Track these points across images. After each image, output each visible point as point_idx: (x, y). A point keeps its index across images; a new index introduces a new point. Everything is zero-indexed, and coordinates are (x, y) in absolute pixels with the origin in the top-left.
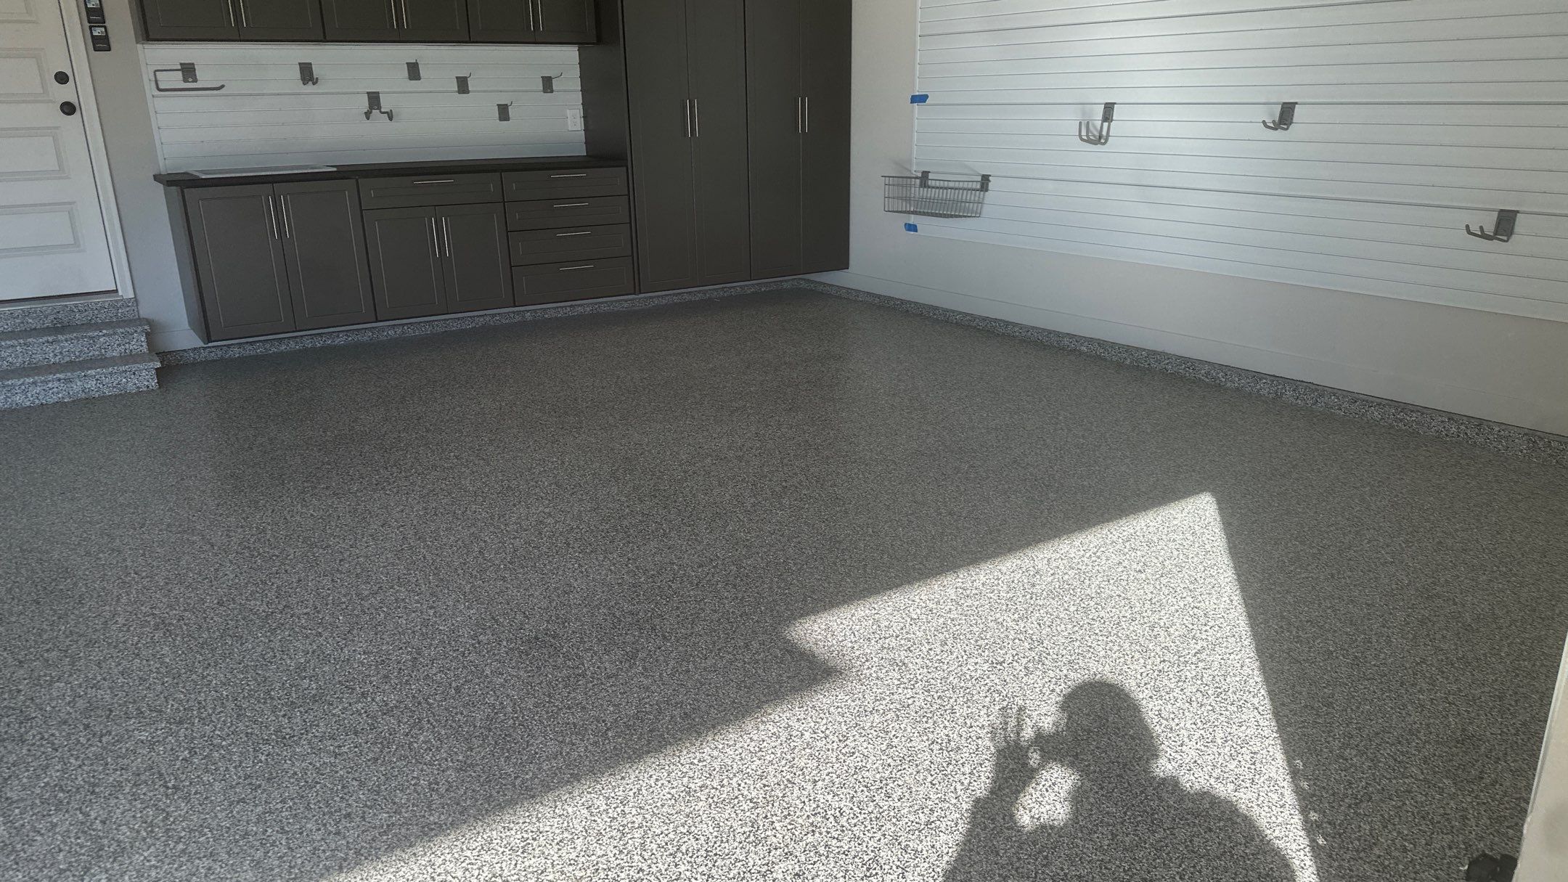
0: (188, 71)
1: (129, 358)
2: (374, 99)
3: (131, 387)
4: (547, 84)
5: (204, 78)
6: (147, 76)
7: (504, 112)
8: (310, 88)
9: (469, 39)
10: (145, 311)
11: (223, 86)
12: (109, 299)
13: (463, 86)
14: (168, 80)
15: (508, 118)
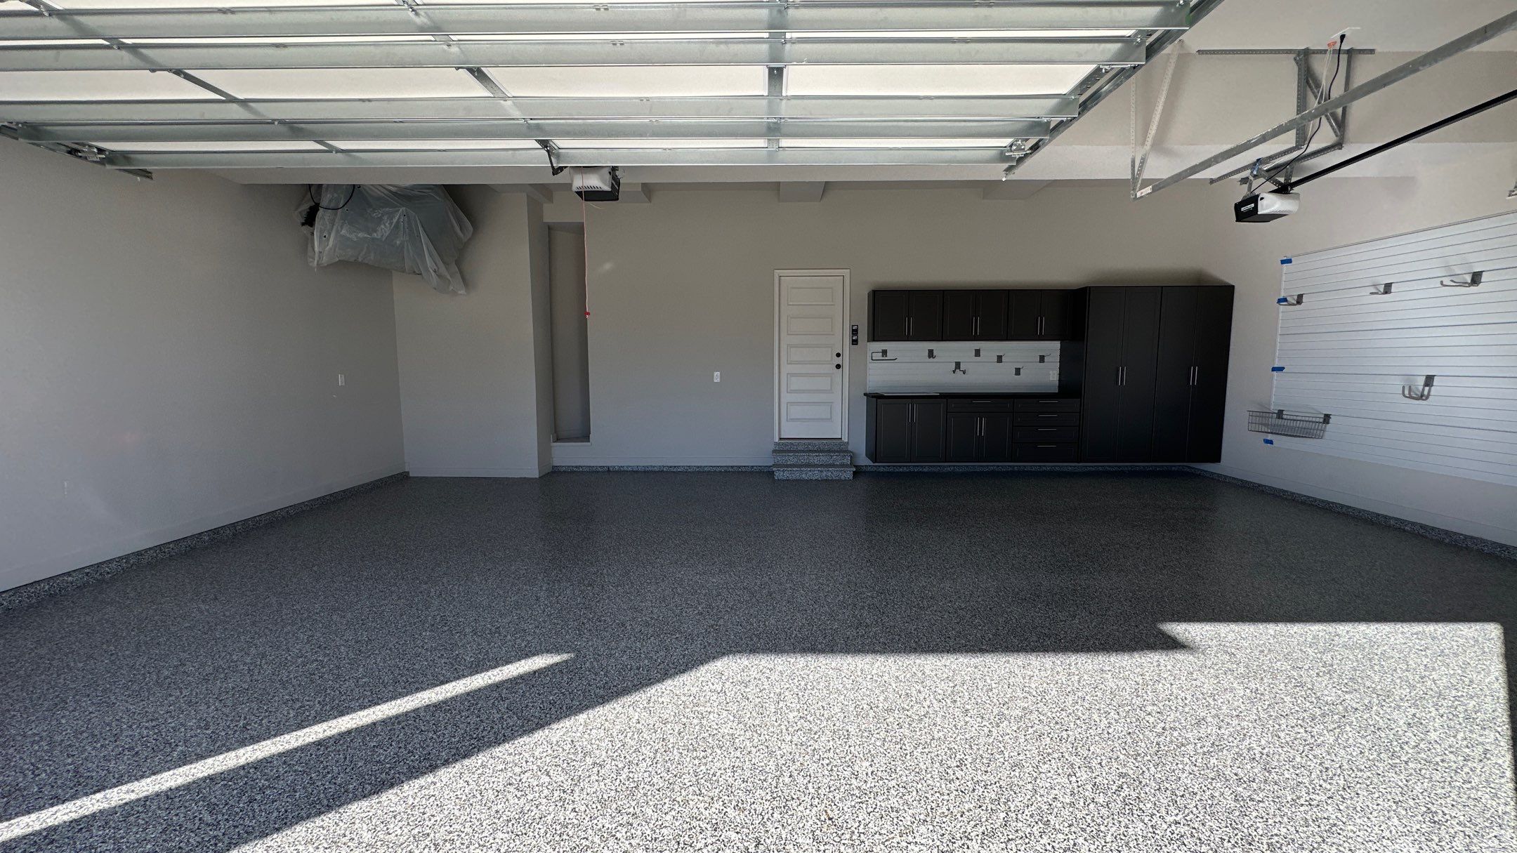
0: (884, 352)
1: (842, 465)
2: (958, 365)
3: (843, 478)
4: (1042, 359)
5: (890, 356)
6: (869, 354)
7: (1018, 371)
8: (931, 359)
9: (1007, 339)
10: (850, 448)
11: (896, 359)
12: (839, 441)
13: (1000, 359)
14: (875, 356)
15: (1019, 374)
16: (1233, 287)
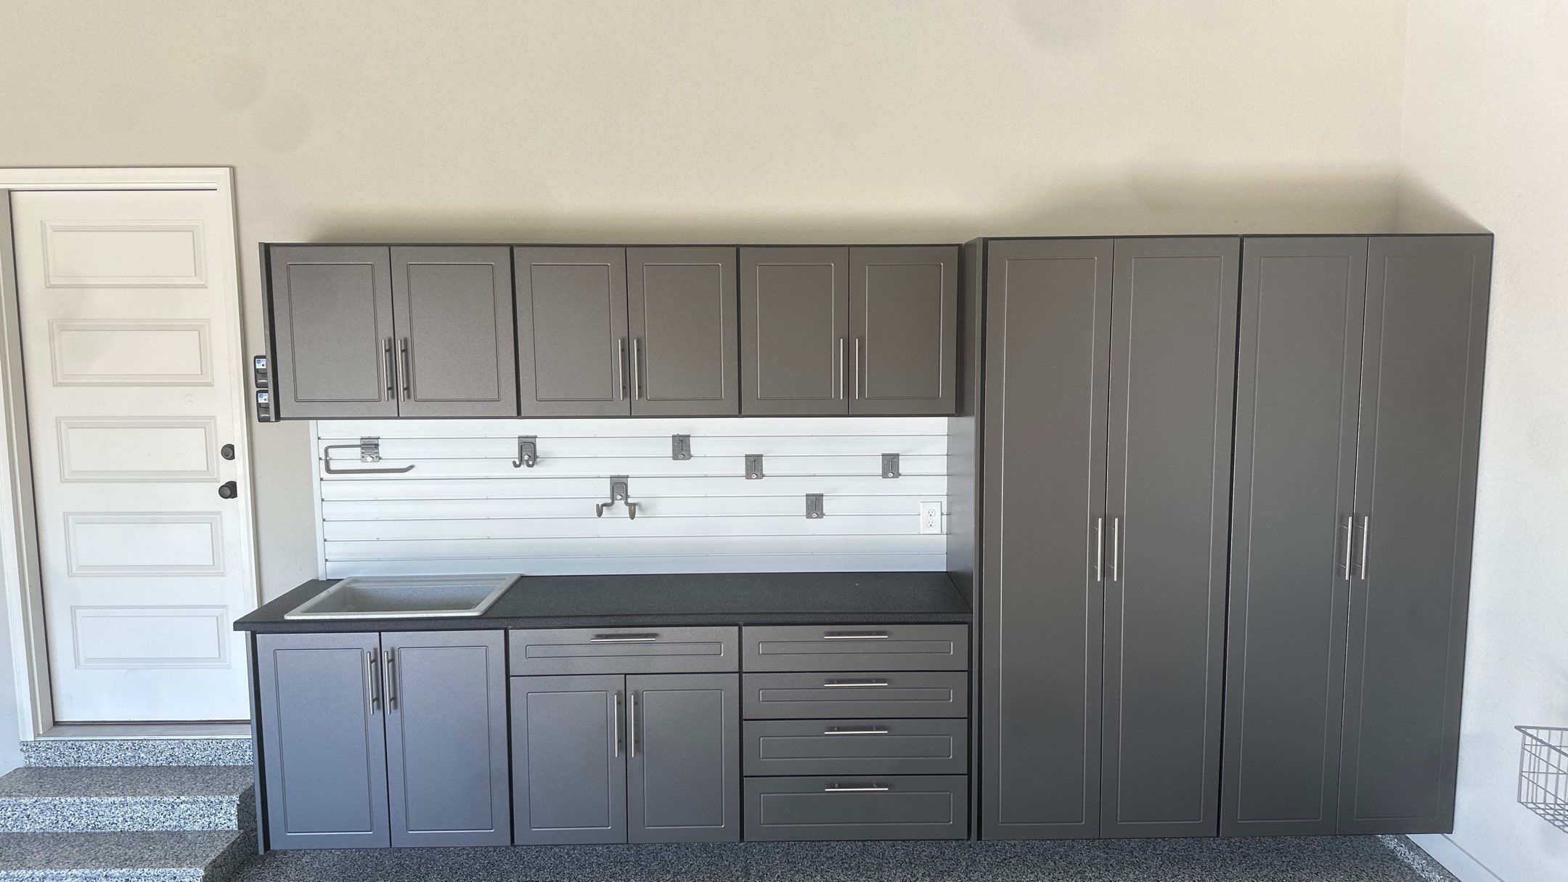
2: (619, 485)
4: (891, 465)
5: (390, 453)
6: (316, 451)
7: (815, 505)
11: (412, 467)
13: (754, 465)
14: (342, 459)
15: (821, 515)
16: (1487, 239)
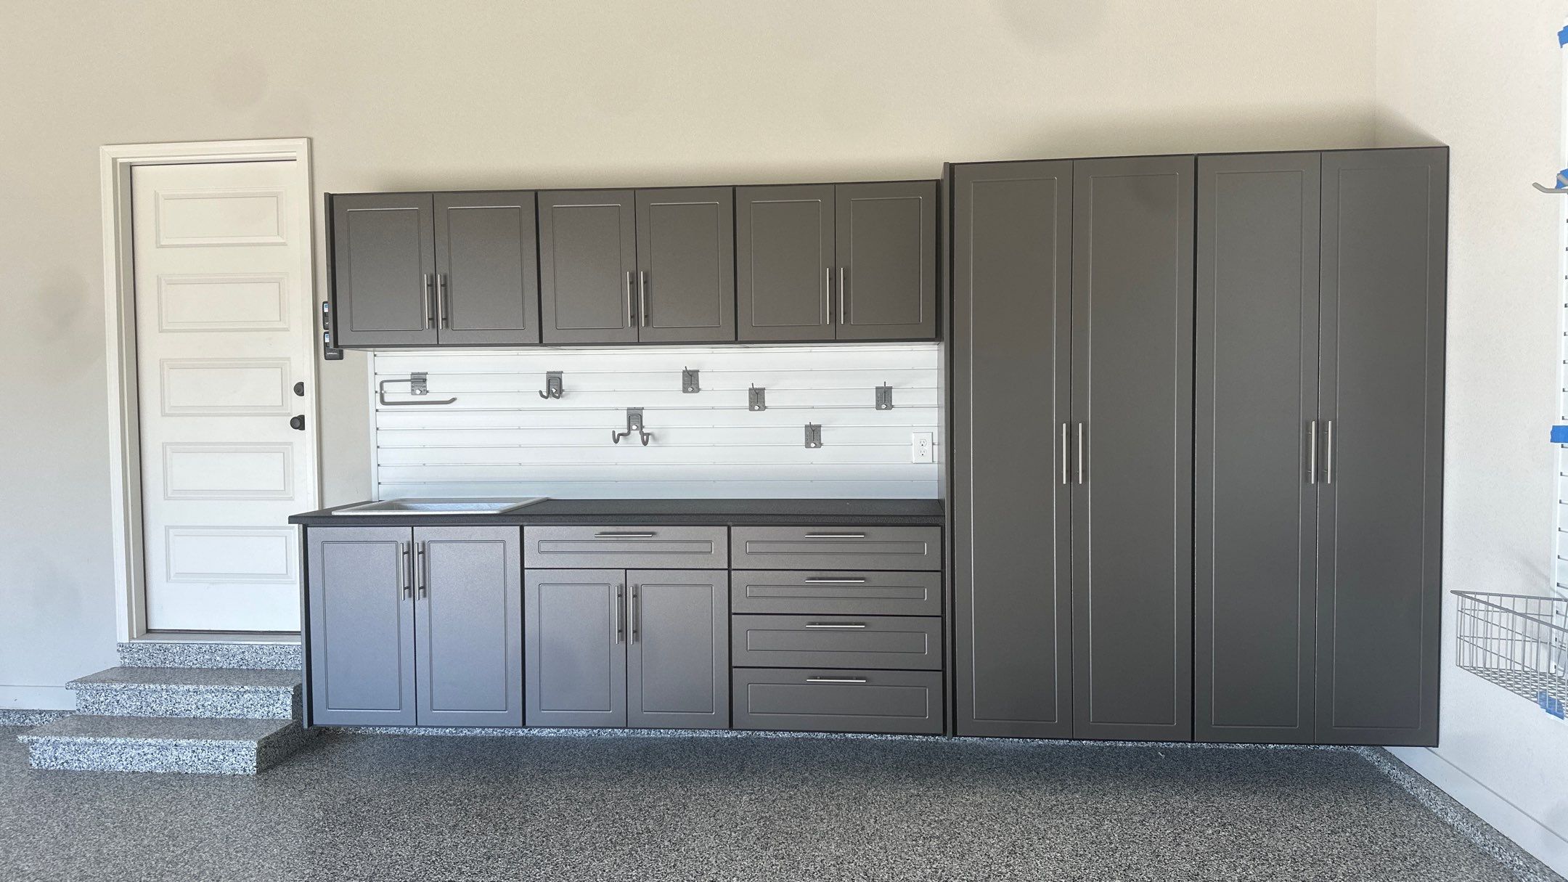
0: (419, 381)
1: (268, 723)
2: (635, 416)
4: (884, 397)
5: (436, 388)
6: (373, 386)
7: (813, 435)
9: (735, 339)
11: (454, 400)
13: (757, 398)
14: (395, 392)
15: (819, 445)
16: (1443, 152)
